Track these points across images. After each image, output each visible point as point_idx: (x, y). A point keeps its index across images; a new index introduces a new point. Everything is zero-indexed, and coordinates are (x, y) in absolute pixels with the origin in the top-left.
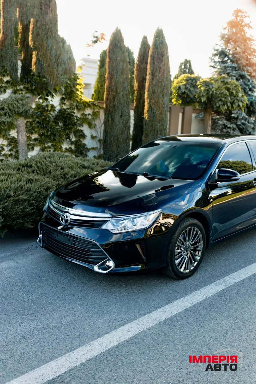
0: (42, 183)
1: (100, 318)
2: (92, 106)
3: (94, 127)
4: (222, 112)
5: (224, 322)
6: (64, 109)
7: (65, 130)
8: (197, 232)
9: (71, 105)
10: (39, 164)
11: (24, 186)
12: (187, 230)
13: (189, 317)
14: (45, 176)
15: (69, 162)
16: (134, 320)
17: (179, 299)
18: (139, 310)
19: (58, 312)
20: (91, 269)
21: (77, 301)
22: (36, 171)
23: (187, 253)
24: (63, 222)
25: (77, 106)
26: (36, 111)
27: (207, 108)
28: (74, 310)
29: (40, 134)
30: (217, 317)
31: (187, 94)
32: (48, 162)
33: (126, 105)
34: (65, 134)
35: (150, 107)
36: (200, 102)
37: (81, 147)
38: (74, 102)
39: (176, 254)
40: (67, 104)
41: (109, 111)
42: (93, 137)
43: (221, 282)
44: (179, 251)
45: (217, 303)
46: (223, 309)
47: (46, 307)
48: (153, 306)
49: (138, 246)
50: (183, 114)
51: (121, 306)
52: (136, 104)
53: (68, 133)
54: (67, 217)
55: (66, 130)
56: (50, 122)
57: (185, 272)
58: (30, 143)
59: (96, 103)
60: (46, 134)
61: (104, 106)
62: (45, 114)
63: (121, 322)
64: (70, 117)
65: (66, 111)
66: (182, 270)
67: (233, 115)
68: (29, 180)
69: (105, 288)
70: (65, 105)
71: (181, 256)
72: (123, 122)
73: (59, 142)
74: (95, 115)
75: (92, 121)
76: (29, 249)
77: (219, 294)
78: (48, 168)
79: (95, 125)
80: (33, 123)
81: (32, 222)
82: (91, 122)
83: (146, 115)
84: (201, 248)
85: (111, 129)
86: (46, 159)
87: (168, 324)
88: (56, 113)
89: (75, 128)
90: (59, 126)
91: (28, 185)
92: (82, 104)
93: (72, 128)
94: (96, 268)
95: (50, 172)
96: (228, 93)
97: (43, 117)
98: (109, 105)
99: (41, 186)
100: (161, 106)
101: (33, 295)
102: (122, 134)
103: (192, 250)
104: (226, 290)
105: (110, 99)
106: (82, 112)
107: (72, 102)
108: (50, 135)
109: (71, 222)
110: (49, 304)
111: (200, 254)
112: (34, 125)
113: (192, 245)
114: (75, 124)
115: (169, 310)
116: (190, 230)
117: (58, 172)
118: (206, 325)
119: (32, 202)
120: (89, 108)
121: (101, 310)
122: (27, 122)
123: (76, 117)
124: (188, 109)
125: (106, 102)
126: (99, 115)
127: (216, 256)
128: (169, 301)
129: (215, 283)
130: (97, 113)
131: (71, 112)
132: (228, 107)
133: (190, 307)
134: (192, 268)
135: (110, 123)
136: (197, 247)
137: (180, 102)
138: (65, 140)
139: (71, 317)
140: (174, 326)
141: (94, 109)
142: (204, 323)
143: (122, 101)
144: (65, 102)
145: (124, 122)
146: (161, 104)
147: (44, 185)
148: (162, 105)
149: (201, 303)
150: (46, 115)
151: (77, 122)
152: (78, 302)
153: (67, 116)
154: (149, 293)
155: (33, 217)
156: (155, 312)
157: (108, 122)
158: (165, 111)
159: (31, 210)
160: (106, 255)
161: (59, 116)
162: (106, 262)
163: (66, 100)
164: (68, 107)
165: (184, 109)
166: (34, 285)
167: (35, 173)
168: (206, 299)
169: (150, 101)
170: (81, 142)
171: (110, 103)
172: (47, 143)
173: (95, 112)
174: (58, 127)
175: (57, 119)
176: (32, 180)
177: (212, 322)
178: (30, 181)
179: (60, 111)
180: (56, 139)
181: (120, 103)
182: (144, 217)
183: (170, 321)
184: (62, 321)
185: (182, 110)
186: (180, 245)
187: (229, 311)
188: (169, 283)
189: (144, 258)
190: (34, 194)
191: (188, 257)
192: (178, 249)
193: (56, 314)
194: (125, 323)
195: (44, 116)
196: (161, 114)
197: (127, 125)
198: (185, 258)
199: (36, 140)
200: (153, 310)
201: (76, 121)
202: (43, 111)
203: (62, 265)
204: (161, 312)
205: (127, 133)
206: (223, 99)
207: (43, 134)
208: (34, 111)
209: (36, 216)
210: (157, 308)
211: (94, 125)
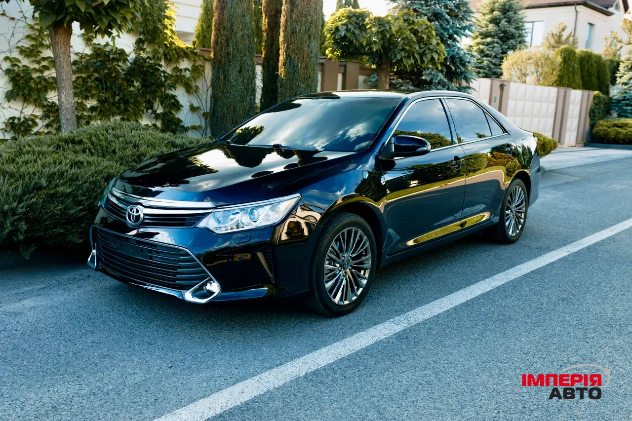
0: (100, 168)
1: (194, 376)
2: (192, 56)
3: (196, 92)
4: (407, 70)
5: (405, 375)
6: (143, 58)
7: (144, 94)
8: (361, 238)
9: (155, 52)
10: (94, 139)
11: (67, 171)
12: (344, 233)
13: (346, 369)
14: (104, 157)
15: (148, 137)
16: (253, 376)
17: (330, 344)
18: (262, 362)
19: (120, 369)
20: (180, 298)
21: (155, 352)
22: (90, 150)
23: (345, 272)
24: (130, 220)
25: (165, 55)
26: (94, 61)
27: (382, 62)
28: (148, 365)
29: (101, 100)
30: (393, 367)
31: (350, 39)
32: (111, 136)
33: (247, 54)
34: (144, 102)
35: (288, 56)
36: (370, 53)
37: (172, 124)
38: (159, 47)
39: (325, 272)
40: (148, 50)
41: (220, 62)
42: (193, 109)
43: (402, 319)
44: (331, 267)
45: (394, 348)
46: (404, 356)
47: (98, 362)
48: (286, 355)
49: (260, 255)
50: (344, 75)
51: (231, 356)
52: (266, 55)
53: (150, 100)
54: (137, 211)
55: (147, 93)
56: (117, 79)
57: (341, 303)
58: (82, 114)
59: (198, 51)
60: (111, 100)
61: (212, 55)
62: (108, 66)
63: (229, 381)
64: (153, 73)
65: (146, 62)
66: (336, 300)
67: (423, 78)
68: (76, 163)
69: (206, 332)
70: (144, 52)
71: (335, 275)
72: (243, 82)
73: (135, 114)
74: (197, 71)
75: (191, 81)
76: (75, 280)
77: (397, 336)
78: (110, 145)
79: (197, 87)
80: (89, 80)
81: (81, 233)
82: (189, 82)
83: (281, 71)
84: (368, 264)
85: (223, 92)
86: (107, 131)
87: (312, 380)
88: (129, 65)
89: (162, 91)
90: (134, 87)
91: (73, 171)
92: (174, 52)
93: (157, 91)
94: (188, 296)
95: (114, 152)
96: (415, 39)
97: (106, 71)
98: (219, 54)
99: (96, 172)
100: (305, 56)
101: (76, 346)
102: (243, 101)
103: (354, 268)
104: (410, 329)
105: (221, 43)
106: (175, 66)
107: (156, 47)
108: (119, 102)
109: (144, 219)
110: (105, 358)
111: (367, 275)
112: (89, 84)
113: (353, 259)
114: (162, 85)
115: (313, 361)
116: (349, 232)
117: (129, 152)
118: (375, 379)
119: (80, 198)
120: (185, 59)
121: (196, 364)
122: (78, 78)
123: (164, 72)
124: (353, 67)
125: (215, 48)
126: (203, 71)
127: (394, 283)
128: (315, 348)
129: (392, 320)
130: (200, 67)
131: (155, 64)
132: (416, 61)
133: (348, 355)
134: (354, 298)
135: (221, 84)
136: (362, 263)
137: (338, 53)
138: (145, 110)
139: (142, 375)
140: (321, 382)
141: (195, 61)
142: (371, 376)
143: (241, 46)
144: (145, 47)
145: (246, 81)
146: (306, 52)
147: (102, 171)
148: (308, 53)
149: (367, 349)
150: (111, 68)
151: (165, 81)
152: (157, 354)
153: (147, 71)
154: (281, 337)
155: (83, 225)
156: (289, 363)
157: (217, 81)
158: (312, 65)
159: (78, 211)
160: (206, 272)
161: (134, 70)
162: (205, 284)
163: (146, 43)
164: (151, 55)
165: (345, 66)
166: (80, 331)
167: (87, 153)
168: (376, 343)
169: (287, 46)
170: (172, 115)
171: (222, 49)
172: (113, 116)
173: (197, 66)
174: (132, 89)
175: (130, 75)
176: (82, 163)
177: (384, 375)
178: (78, 164)
179: (136, 61)
180: (130, 109)
181: (238, 50)
182: (270, 206)
183: (315, 377)
184: (125, 382)
185: (342, 69)
186: (333, 257)
187: (414, 358)
188: (316, 322)
189: (271, 275)
190: (84, 185)
191: (346, 279)
192: (330, 264)
193: (115, 372)
194: (237, 381)
195: (108, 68)
196: (306, 68)
197: (250, 85)
198: (342, 280)
199: (93, 109)
200: (286, 361)
201: (163, 79)
202: (107, 61)
203: (132, 301)
204: (300, 364)
205: (251, 100)
206: (408, 48)
207: (106, 100)
208: (90, 59)
209: (87, 223)
210: (293, 358)
211: (195, 89)
